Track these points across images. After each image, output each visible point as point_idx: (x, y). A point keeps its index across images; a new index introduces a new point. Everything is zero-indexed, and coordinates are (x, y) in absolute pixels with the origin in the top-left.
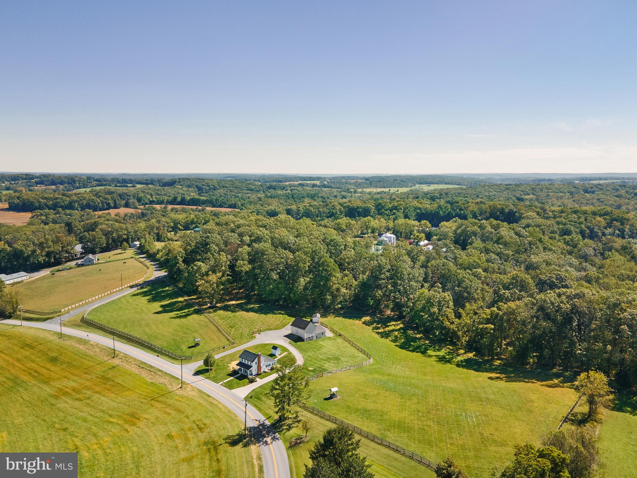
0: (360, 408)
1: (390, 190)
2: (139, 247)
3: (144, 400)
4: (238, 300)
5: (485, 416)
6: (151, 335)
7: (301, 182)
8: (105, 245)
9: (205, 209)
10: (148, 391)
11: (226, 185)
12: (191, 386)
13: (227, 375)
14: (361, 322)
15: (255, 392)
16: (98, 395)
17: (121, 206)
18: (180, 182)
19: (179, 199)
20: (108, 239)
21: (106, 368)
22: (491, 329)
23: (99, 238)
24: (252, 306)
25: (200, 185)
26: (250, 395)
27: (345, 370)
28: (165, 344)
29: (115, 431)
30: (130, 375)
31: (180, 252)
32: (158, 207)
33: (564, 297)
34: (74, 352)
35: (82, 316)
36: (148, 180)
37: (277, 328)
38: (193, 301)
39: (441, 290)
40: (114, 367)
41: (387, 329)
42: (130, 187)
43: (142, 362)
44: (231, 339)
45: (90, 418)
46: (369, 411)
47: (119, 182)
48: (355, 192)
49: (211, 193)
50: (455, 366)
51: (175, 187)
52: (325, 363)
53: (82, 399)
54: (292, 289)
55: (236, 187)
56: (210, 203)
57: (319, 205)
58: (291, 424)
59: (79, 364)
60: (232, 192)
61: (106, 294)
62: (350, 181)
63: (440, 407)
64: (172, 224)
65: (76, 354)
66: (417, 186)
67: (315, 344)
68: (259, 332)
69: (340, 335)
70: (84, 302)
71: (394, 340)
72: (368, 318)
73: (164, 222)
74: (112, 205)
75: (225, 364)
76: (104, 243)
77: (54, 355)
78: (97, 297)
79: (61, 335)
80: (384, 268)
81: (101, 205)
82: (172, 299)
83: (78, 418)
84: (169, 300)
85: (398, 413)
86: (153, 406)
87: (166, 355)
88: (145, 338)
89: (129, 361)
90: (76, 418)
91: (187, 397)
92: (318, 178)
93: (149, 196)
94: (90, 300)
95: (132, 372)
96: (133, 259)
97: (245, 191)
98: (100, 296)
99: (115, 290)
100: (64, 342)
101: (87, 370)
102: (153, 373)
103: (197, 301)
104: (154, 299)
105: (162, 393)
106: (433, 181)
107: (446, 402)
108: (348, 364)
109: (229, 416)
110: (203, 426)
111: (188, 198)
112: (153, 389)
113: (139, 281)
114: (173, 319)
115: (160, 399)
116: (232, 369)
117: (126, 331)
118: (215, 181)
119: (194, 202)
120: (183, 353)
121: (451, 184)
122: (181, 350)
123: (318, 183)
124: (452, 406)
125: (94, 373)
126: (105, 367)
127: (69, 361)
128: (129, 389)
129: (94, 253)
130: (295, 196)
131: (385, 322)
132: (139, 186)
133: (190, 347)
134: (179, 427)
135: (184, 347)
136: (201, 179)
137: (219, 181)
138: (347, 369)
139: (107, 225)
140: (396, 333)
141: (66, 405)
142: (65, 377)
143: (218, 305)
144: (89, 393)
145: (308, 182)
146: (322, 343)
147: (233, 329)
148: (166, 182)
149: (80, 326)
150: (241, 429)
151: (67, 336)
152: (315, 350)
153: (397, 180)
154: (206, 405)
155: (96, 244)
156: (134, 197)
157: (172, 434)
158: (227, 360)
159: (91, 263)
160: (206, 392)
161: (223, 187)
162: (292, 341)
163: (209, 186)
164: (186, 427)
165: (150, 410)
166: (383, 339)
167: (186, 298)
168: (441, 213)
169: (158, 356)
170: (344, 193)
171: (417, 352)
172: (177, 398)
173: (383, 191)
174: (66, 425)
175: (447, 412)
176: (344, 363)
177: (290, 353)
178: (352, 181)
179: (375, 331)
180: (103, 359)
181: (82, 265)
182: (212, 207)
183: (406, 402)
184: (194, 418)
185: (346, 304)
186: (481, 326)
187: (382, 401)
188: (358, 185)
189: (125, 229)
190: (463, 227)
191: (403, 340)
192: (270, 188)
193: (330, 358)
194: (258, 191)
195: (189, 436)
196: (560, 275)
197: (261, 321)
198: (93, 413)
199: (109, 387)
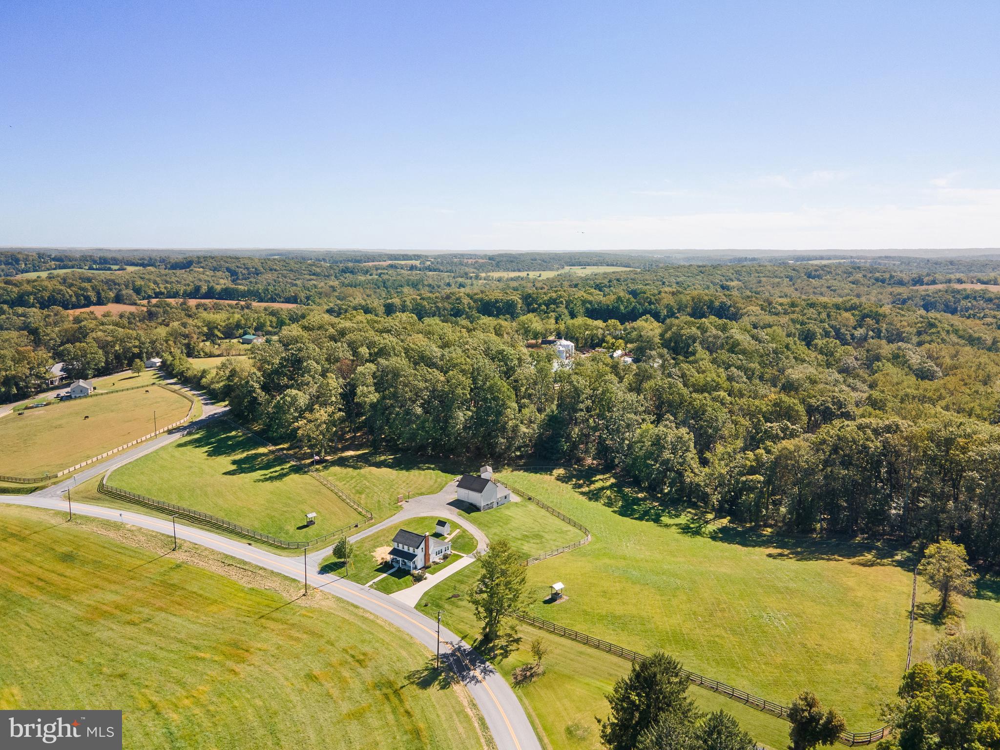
0: (604, 613)
1: (528, 275)
2: (159, 366)
3: (247, 619)
4: (358, 450)
5: (797, 616)
6: (231, 511)
7: (390, 262)
8: (103, 364)
9: (250, 304)
10: (250, 603)
11: (275, 267)
12: (321, 591)
13: (376, 570)
14: (553, 477)
15: (430, 596)
16: (163, 614)
17: (108, 302)
18: (199, 262)
19: (204, 289)
20: (106, 353)
21: (166, 568)
22: (759, 482)
23: (92, 353)
24: (383, 458)
25: (233, 267)
26: (424, 602)
27: (556, 553)
28: (257, 524)
29: (214, 674)
30: (211, 577)
31: (254, 373)
32: (172, 301)
33: (869, 431)
34: (102, 544)
35: (98, 483)
36: (143, 259)
37: (432, 492)
38: (285, 452)
39: (673, 425)
40: (178, 566)
41: (593, 487)
42: (115, 270)
43: (227, 556)
44: (364, 512)
45: (161, 654)
46: (620, 617)
47: (95, 262)
48: (477, 277)
49: (252, 280)
50: (710, 540)
51: (192, 270)
52: (522, 544)
53: (137, 622)
54: (444, 429)
55: (291, 270)
56: (255, 296)
57: (436, 298)
58: (507, 646)
59: (115, 564)
60: (285, 277)
61: (130, 444)
62: (465, 261)
63: (724, 606)
64: (205, 329)
65: (104, 548)
66: (567, 269)
67: (498, 515)
68: (407, 498)
69: (530, 499)
70: (95, 459)
71: (607, 503)
72: (561, 471)
73: (193, 326)
74: (94, 299)
75: (365, 553)
76: (100, 361)
77: (64, 549)
78: (115, 451)
79: (70, 517)
80: (583, 393)
81: (74, 299)
82: (248, 450)
83: (141, 655)
84: (243, 452)
85: (666, 619)
86: (265, 628)
87: (264, 542)
88: (220, 515)
89: (204, 554)
90: (136, 654)
91: (320, 611)
92: (417, 257)
93: (152, 285)
94: (105, 455)
95: (213, 573)
96: (155, 387)
97: (306, 276)
98: (120, 448)
99: (143, 439)
100: (79, 528)
101: (133, 574)
102: (250, 573)
103: (291, 452)
104: (216, 452)
105: (274, 605)
106: (589, 260)
107: (730, 597)
108: (557, 543)
109: (400, 639)
110: (362, 657)
111: (218, 288)
112: (258, 600)
113: (182, 421)
114: (261, 483)
115: (275, 615)
116: (380, 561)
117: (185, 505)
118: (257, 261)
119: (227, 294)
120: (291, 537)
121: (616, 265)
122: (287, 533)
123: (417, 263)
124: (742, 603)
125: (146, 577)
126: (162, 566)
127: (95, 558)
128: (215, 601)
129: (85, 378)
130: (389, 284)
131: (588, 475)
132: (130, 269)
133: (300, 528)
134: (321, 661)
135: (291, 528)
136: (233, 258)
137: (263, 261)
138: (559, 551)
139: (105, 331)
140: (608, 492)
141: (110, 633)
142: (96, 587)
143: (328, 458)
144: (146, 611)
145: (403, 262)
146: (507, 512)
147: (363, 496)
148: (176, 263)
149: (99, 499)
150: (427, 658)
151: (81, 517)
152: (501, 524)
153: (535, 260)
154: (356, 622)
155: (88, 363)
156: (127, 287)
157: (314, 673)
158: (367, 545)
159: (83, 393)
160: (348, 600)
161: (271, 270)
162: (463, 512)
163: (248, 269)
164: (334, 660)
165: (263, 635)
166: (592, 502)
167: (272, 448)
168: (622, 308)
169: (250, 544)
170: (460, 280)
171: (647, 520)
172: (303, 612)
173: (519, 277)
174: (122, 669)
175: (738, 613)
176: (551, 542)
177: (464, 531)
178: (470, 261)
179: (577, 490)
180: (156, 553)
181: (68, 398)
182: (258, 302)
183: (669, 600)
184: (342, 644)
185: (527, 451)
186: (744, 478)
187: (634, 601)
188: (480, 267)
189: (136, 339)
190: (674, 329)
191: (620, 503)
192: (345, 271)
193: (527, 536)
194: (328, 276)
195: (346, 675)
196: (837, 397)
197: (404, 482)
198: (163, 645)
199: (178, 599)
